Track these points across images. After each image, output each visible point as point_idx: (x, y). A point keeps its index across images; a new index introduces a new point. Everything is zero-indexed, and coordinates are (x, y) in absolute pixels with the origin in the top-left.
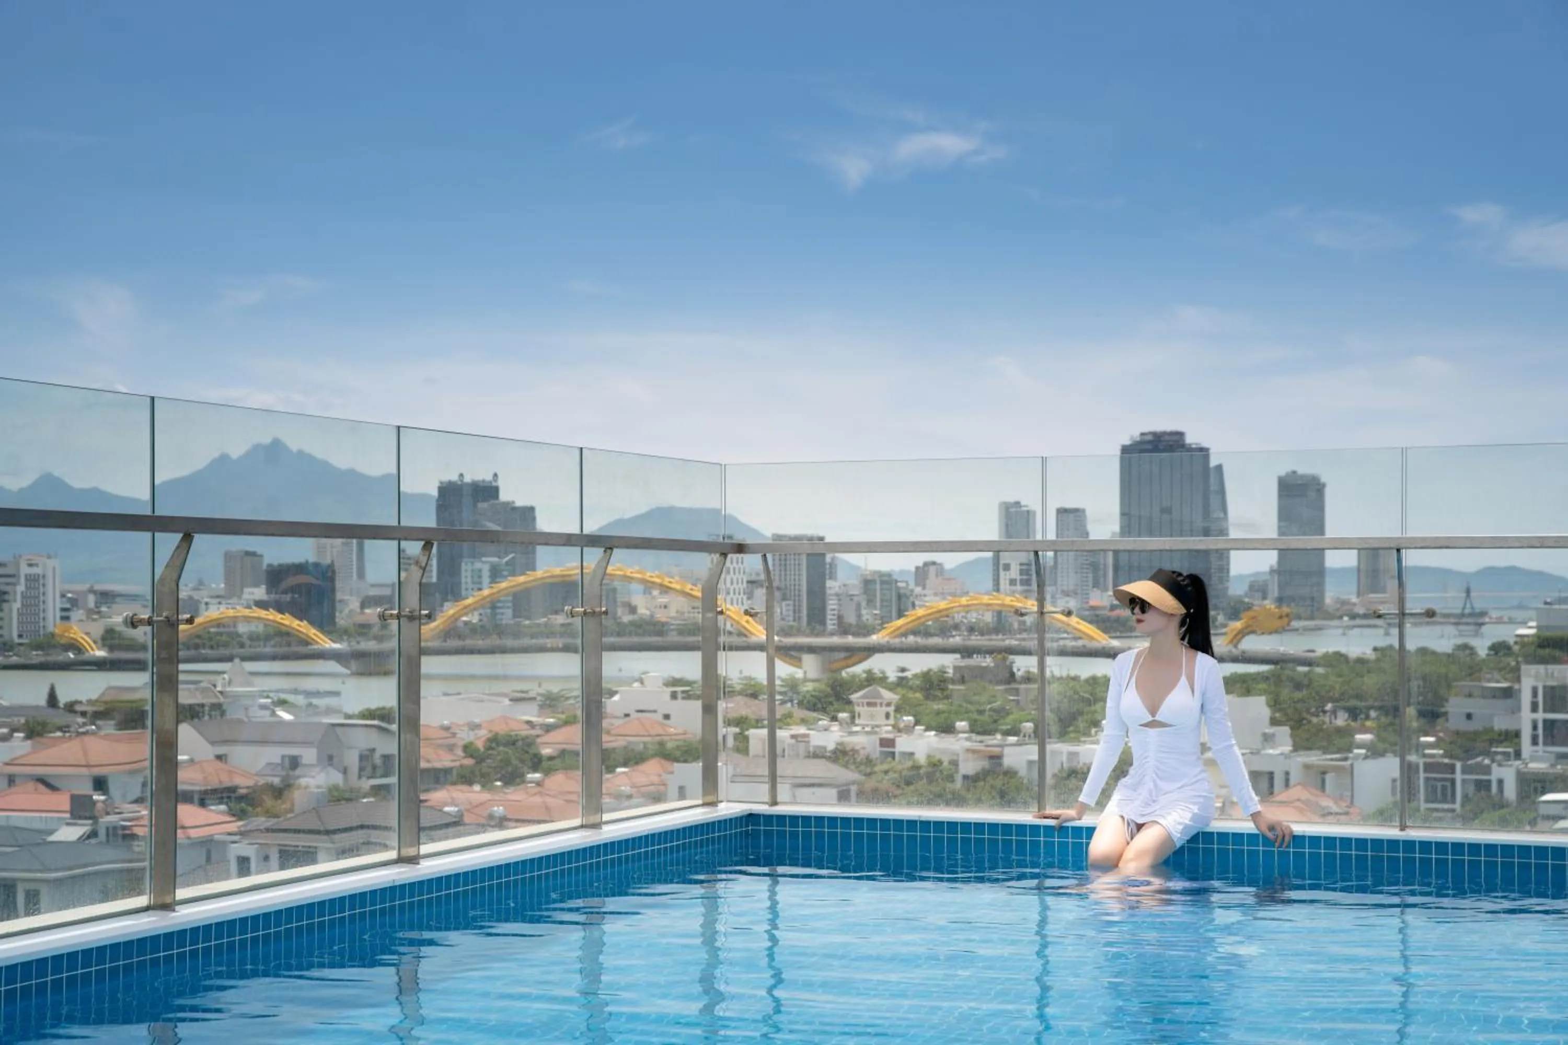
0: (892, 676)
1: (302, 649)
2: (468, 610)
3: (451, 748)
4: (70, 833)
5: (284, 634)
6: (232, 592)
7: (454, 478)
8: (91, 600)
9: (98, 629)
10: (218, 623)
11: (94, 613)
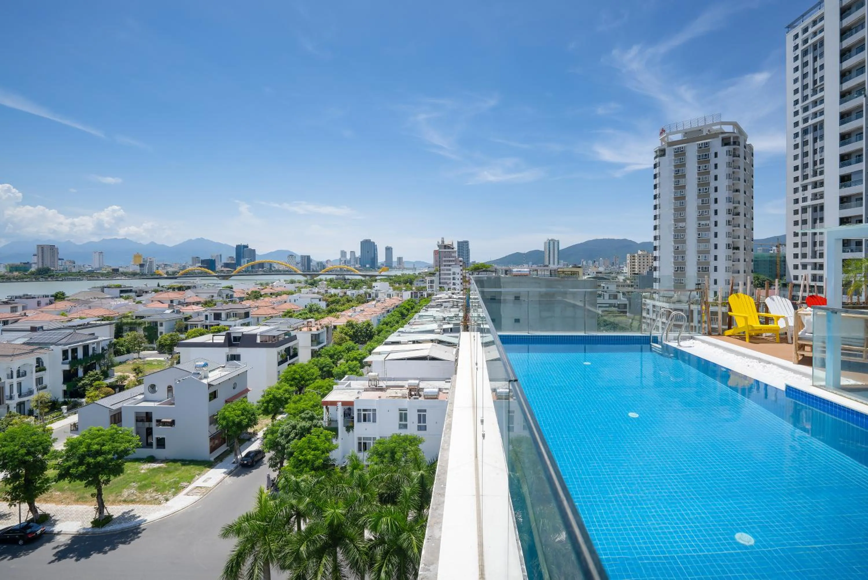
0: (324, 279)
1: (208, 275)
2: (243, 268)
3: (244, 293)
4: (168, 311)
5: (206, 273)
6: (193, 264)
7: (240, 244)
8: (163, 266)
9: (165, 271)
10: (192, 270)
11: (164, 268)
